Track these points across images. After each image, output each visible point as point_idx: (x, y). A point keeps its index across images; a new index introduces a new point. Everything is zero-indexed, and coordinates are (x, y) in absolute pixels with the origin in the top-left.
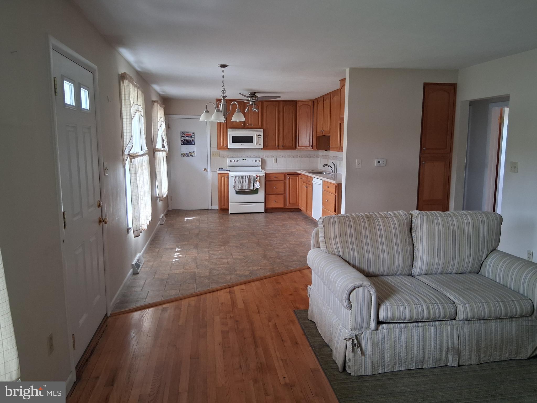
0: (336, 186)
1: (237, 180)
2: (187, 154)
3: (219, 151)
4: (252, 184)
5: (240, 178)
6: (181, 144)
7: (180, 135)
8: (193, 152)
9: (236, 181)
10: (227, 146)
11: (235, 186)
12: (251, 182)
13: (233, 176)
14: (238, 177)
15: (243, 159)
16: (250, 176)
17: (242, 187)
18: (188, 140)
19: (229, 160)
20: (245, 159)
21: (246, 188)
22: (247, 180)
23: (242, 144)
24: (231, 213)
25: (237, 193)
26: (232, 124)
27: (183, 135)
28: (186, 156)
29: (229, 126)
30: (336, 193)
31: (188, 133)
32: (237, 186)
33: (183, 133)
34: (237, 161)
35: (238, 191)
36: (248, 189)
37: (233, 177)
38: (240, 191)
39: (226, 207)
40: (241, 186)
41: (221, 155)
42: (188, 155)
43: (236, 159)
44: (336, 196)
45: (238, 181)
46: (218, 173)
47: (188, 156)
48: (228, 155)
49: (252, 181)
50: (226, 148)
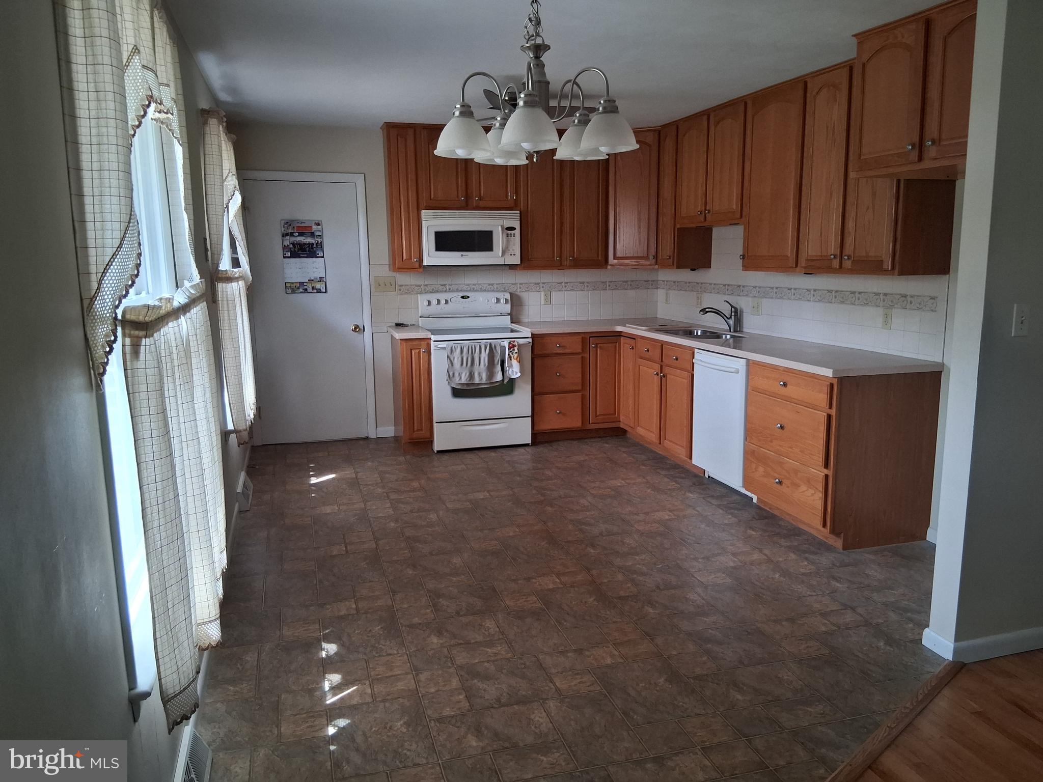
0: (832, 385)
1: (456, 359)
2: (302, 284)
3: (394, 274)
4: (499, 368)
5: (465, 350)
6: (284, 257)
7: (277, 231)
8: (319, 279)
9: (452, 359)
10: (421, 260)
11: (451, 374)
12: (496, 361)
13: (445, 346)
14: (459, 350)
15: (463, 297)
16: (493, 346)
17: (471, 376)
18: (305, 244)
19: (422, 300)
20: (468, 297)
21: (481, 379)
22: (485, 356)
23: (462, 255)
24: (439, 452)
25: (457, 393)
26: (432, 197)
27: (290, 231)
28: (301, 290)
29: (423, 203)
30: (830, 407)
31: (302, 223)
32: (457, 375)
33: (288, 223)
34: (447, 302)
35: (459, 387)
36: (488, 382)
37: (444, 348)
38: (465, 387)
39: (424, 433)
40: (468, 374)
41: (400, 286)
42: (305, 287)
43: (443, 297)
44: (829, 417)
45: (460, 359)
46: (401, 339)
47: (306, 290)
48: (420, 286)
49: (498, 358)
50: (417, 265)
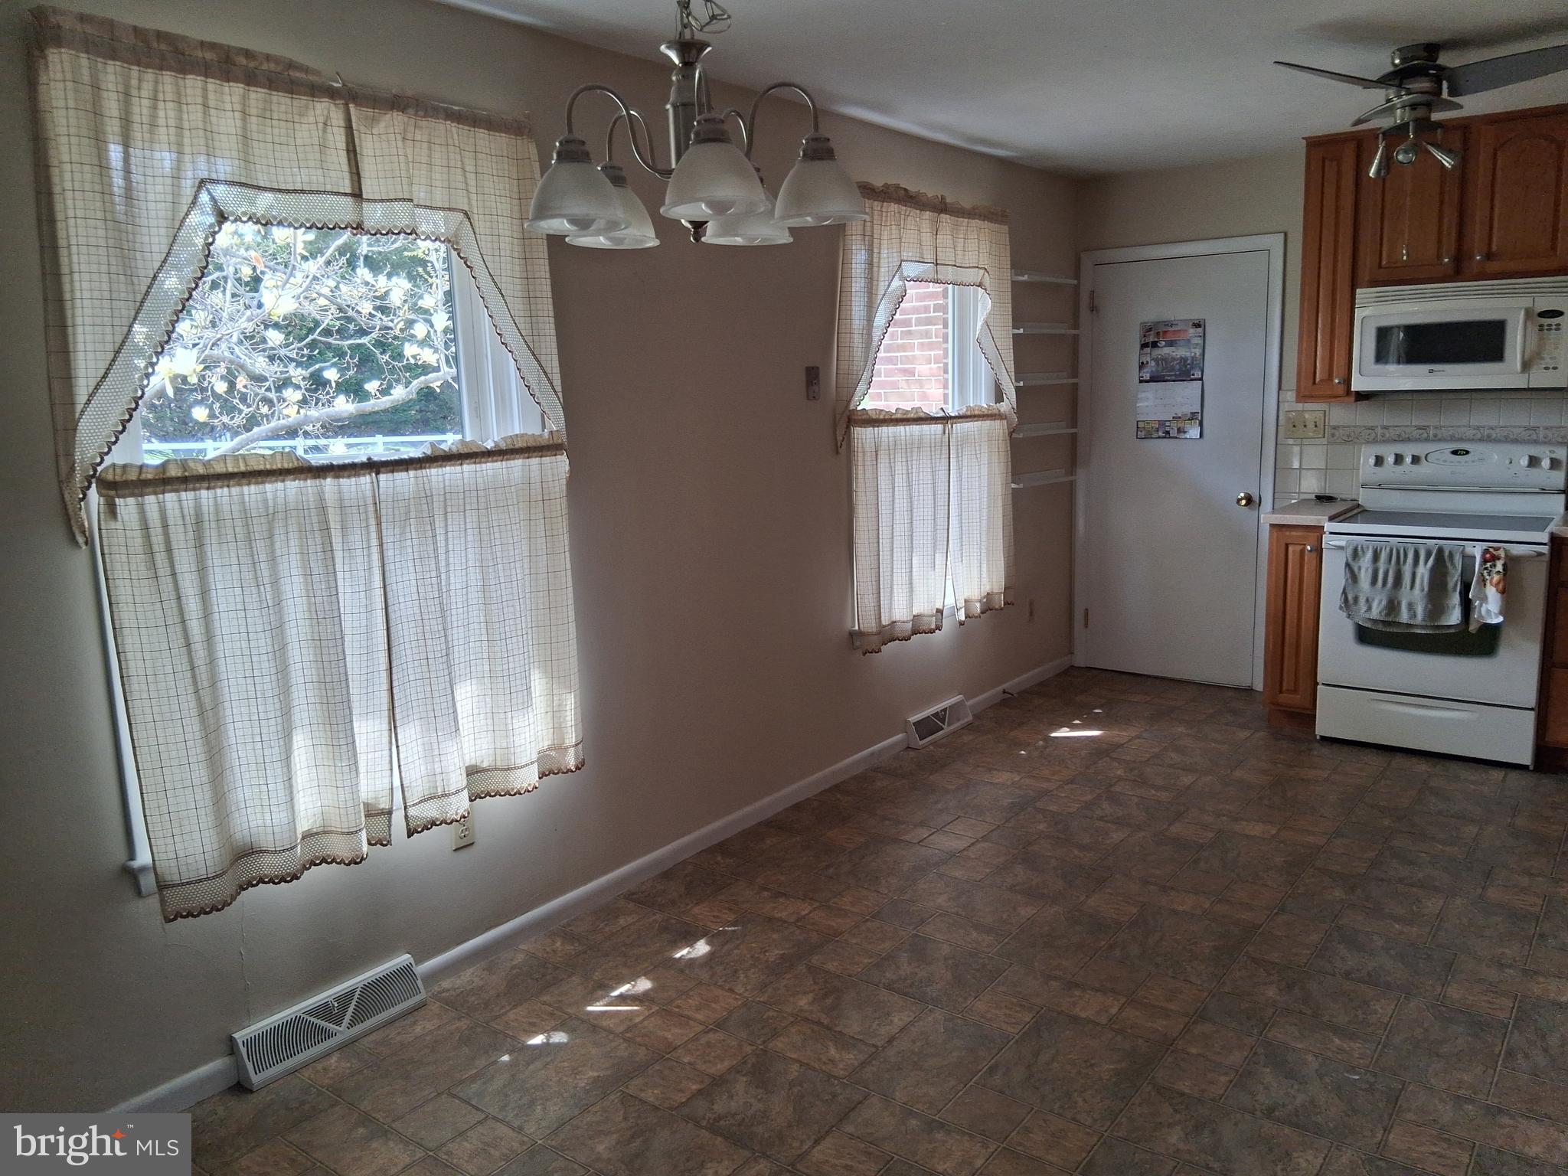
1: (1363, 571)
2: (1162, 423)
4: (1455, 599)
5: (1383, 556)
6: (1141, 382)
7: (1135, 339)
8: (1189, 416)
9: (1356, 569)
10: (1348, 381)
11: (1350, 597)
12: (1451, 585)
13: (1343, 543)
14: (1369, 554)
15: (1455, 452)
16: (1447, 553)
17: (1392, 606)
18: (1174, 359)
19: (1366, 457)
20: (1467, 452)
21: (1415, 615)
22: (1423, 571)
23: (1431, 371)
24: (1324, 738)
25: (1365, 636)
26: (1384, 263)
27: (1151, 339)
28: (1161, 434)
29: (1365, 274)
31: (1172, 325)
32: (1362, 601)
33: (1148, 329)
34: (1416, 460)
35: (1368, 625)
36: (1429, 624)
37: (1341, 548)
38: (1380, 627)
39: (1297, 700)
40: (1384, 603)
41: (1335, 428)
42: (1168, 429)
43: (1408, 451)
45: (1370, 571)
46: (1271, 525)
47: (1168, 432)
48: (1372, 428)
49: (1454, 578)
50: (1341, 390)
